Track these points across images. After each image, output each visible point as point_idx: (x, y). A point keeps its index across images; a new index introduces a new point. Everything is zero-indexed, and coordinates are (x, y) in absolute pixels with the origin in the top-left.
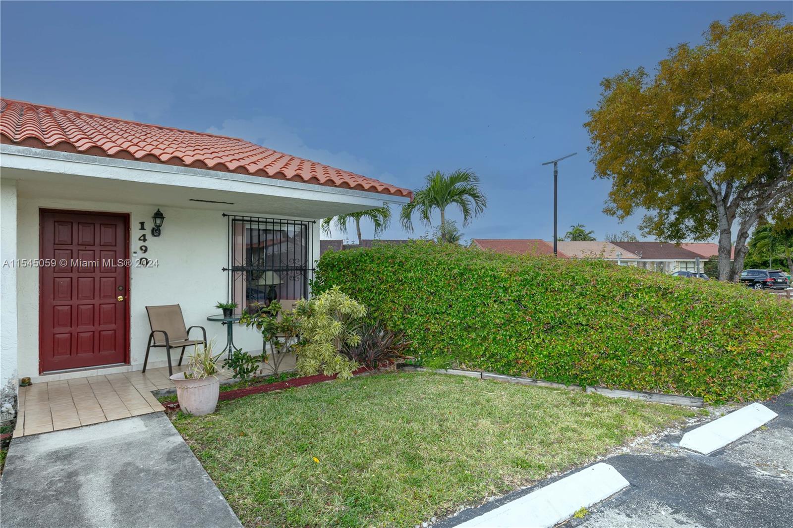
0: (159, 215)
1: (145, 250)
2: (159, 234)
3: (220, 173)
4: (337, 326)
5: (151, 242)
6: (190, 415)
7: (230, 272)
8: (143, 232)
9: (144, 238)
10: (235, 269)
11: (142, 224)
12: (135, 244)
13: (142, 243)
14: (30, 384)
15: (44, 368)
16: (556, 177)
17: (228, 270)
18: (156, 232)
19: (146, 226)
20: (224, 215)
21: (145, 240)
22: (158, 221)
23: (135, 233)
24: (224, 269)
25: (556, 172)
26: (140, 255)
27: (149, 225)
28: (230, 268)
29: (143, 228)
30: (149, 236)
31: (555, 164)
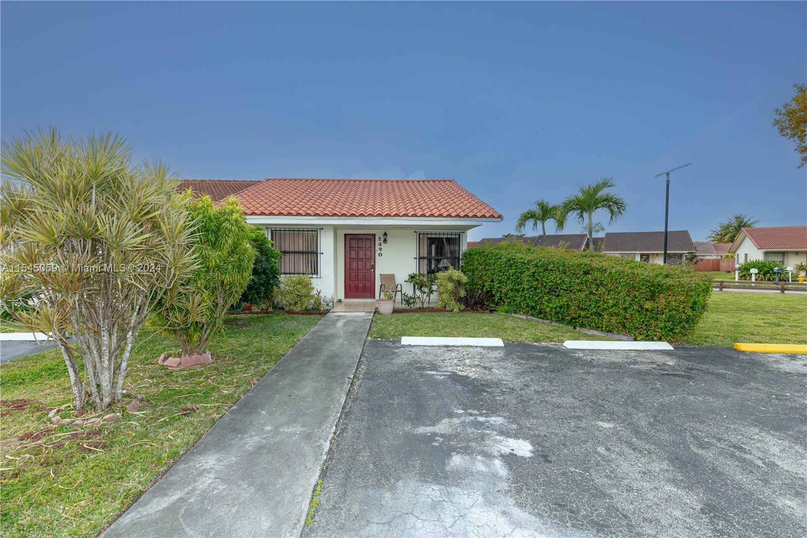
0: (385, 234)
1: (381, 249)
2: (386, 243)
3: (397, 218)
4: (450, 286)
5: (384, 246)
6: (381, 314)
7: (418, 260)
8: (380, 242)
9: (380, 244)
10: (420, 258)
11: (380, 238)
12: (377, 247)
13: (379, 247)
14: (341, 301)
15: (346, 296)
16: (668, 185)
17: (416, 258)
18: (385, 241)
19: (381, 239)
20: (415, 232)
21: (381, 245)
22: (385, 237)
23: (377, 242)
24: (415, 258)
25: (668, 182)
26: (379, 252)
27: (382, 239)
28: (418, 257)
29: (380, 240)
30: (382, 243)
31: (668, 174)
